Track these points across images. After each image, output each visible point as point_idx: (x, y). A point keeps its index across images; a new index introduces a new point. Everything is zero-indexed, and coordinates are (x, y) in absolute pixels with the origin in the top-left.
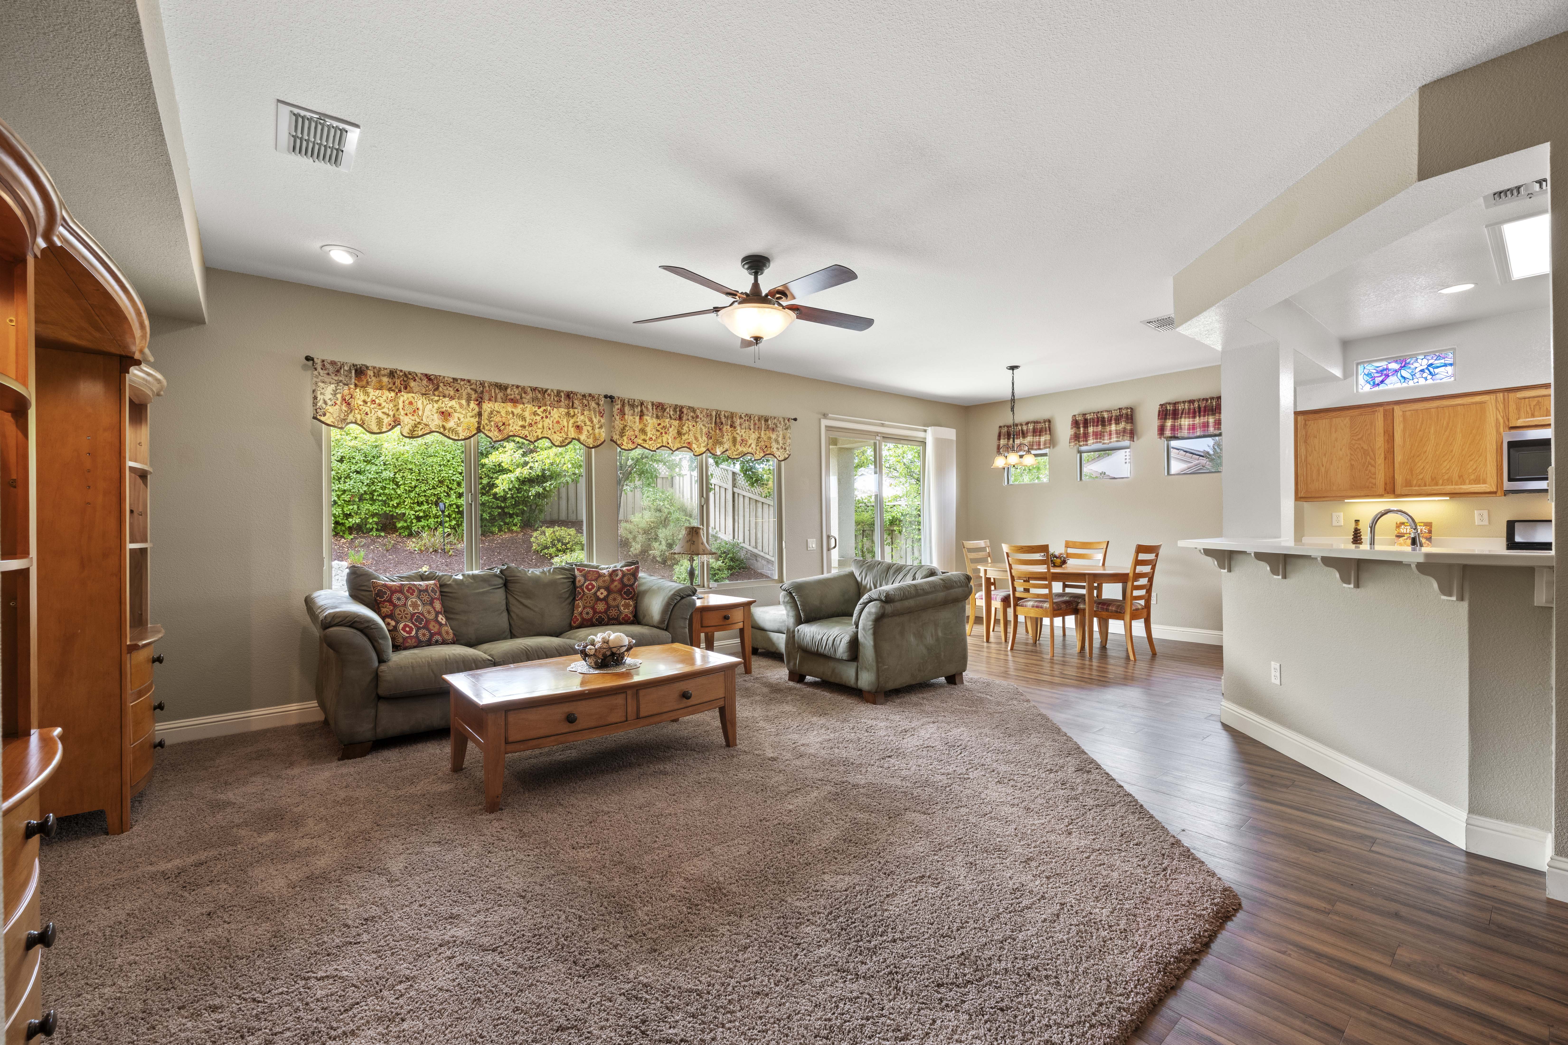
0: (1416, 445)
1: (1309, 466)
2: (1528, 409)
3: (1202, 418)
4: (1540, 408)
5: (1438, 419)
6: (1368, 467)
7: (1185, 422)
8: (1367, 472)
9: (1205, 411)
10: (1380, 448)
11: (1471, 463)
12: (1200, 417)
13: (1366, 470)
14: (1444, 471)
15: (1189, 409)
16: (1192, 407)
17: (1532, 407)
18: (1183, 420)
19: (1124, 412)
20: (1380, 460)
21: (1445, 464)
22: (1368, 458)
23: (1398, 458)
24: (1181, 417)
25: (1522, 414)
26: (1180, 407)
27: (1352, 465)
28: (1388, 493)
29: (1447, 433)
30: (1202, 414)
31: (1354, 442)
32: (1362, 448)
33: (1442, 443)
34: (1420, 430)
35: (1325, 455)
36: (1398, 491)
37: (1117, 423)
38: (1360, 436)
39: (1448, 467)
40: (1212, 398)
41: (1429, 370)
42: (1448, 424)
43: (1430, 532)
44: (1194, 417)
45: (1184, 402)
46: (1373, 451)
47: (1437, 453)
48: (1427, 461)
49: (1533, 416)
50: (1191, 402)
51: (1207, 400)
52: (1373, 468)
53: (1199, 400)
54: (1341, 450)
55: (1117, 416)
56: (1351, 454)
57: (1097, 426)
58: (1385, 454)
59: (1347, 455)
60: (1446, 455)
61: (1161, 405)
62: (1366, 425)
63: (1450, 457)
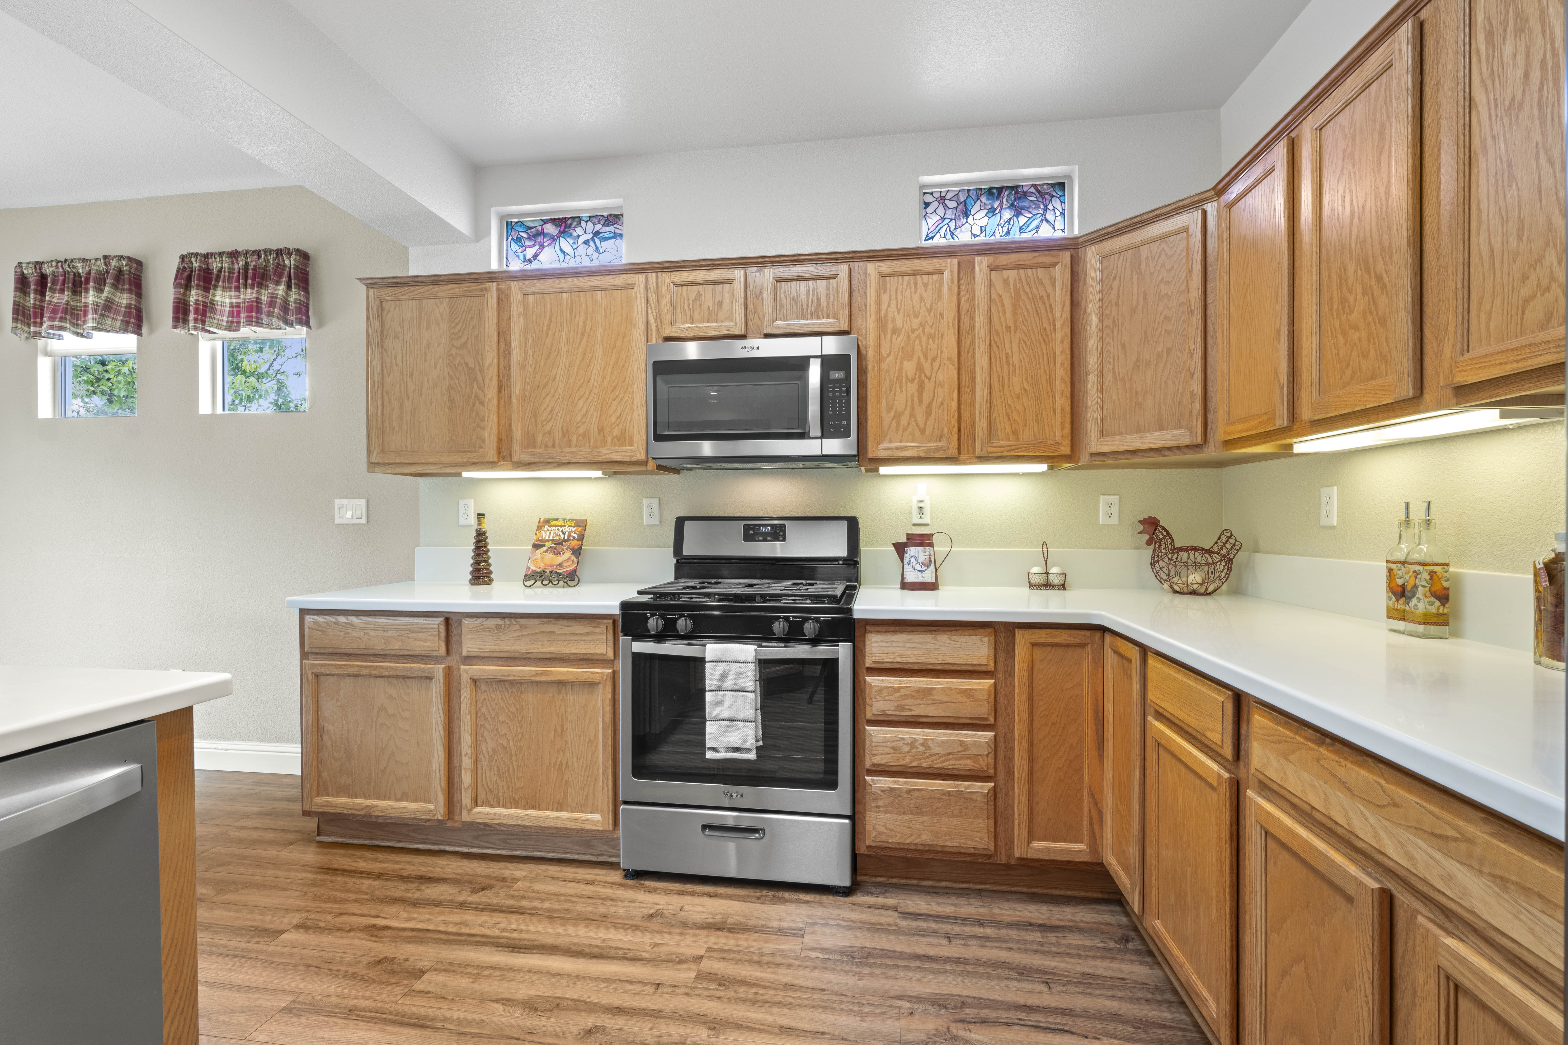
0: (542, 363)
1: (386, 398)
2: (686, 307)
3: (249, 290)
4: (701, 306)
5: (571, 314)
6: (474, 404)
7: (223, 298)
8: (473, 415)
9: (254, 277)
10: (490, 366)
11: (615, 403)
12: (246, 288)
13: (472, 410)
14: (579, 418)
15: (231, 271)
16: (236, 266)
17: (691, 302)
18: (219, 292)
19: (114, 263)
20: (492, 391)
21: (581, 402)
22: (475, 386)
23: (516, 388)
24: (216, 287)
25: (679, 317)
26: (215, 265)
27: (451, 400)
28: (504, 460)
29: (583, 344)
30: (249, 281)
31: (454, 351)
32: (467, 364)
33: (577, 363)
34: (547, 335)
35: (411, 375)
36: (516, 457)
37: (100, 290)
38: (463, 340)
39: (584, 410)
40: (267, 252)
41: (595, 243)
42: (585, 324)
43: (581, 538)
44: (237, 289)
45: (221, 254)
46: (482, 371)
47: (570, 381)
48: (557, 396)
49: (692, 320)
50: (234, 255)
51: (258, 253)
52: (482, 407)
53: (246, 253)
54: (435, 367)
55: (99, 272)
56: (450, 377)
57: (62, 291)
58: (499, 381)
59: (444, 379)
60: (581, 386)
61: (183, 257)
62: (472, 318)
63: (587, 392)
